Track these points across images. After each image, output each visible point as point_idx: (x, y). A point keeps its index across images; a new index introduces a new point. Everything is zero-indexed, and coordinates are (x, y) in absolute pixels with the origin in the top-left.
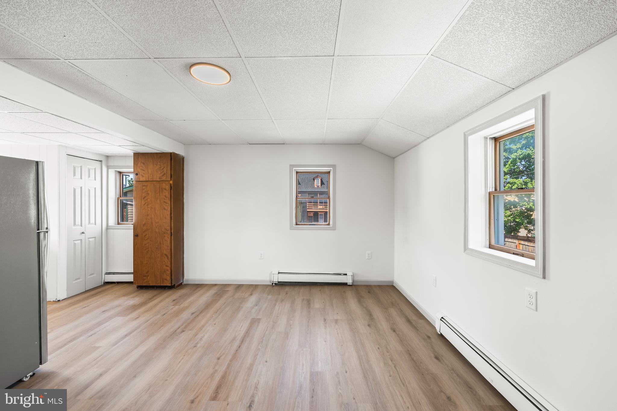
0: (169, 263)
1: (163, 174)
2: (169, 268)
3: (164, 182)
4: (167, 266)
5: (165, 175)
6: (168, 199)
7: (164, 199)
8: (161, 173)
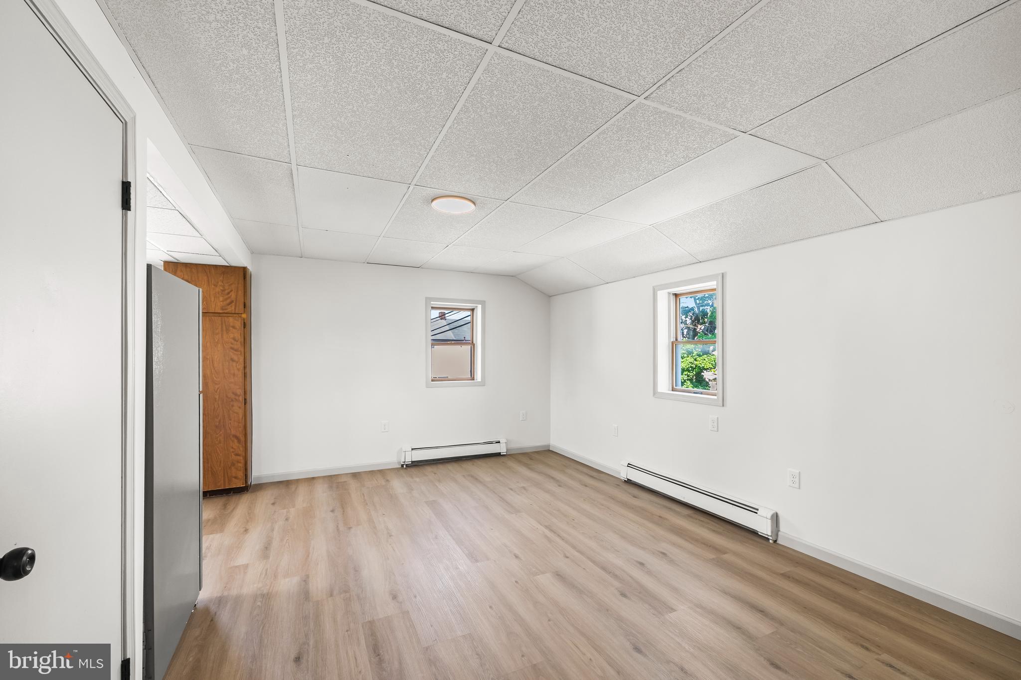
0: (241, 449)
1: (228, 301)
2: (241, 458)
3: (231, 315)
4: (237, 455)
5: (233, 304)
6: (239, 343)
7: (232, 344)
8: (226, 299)
